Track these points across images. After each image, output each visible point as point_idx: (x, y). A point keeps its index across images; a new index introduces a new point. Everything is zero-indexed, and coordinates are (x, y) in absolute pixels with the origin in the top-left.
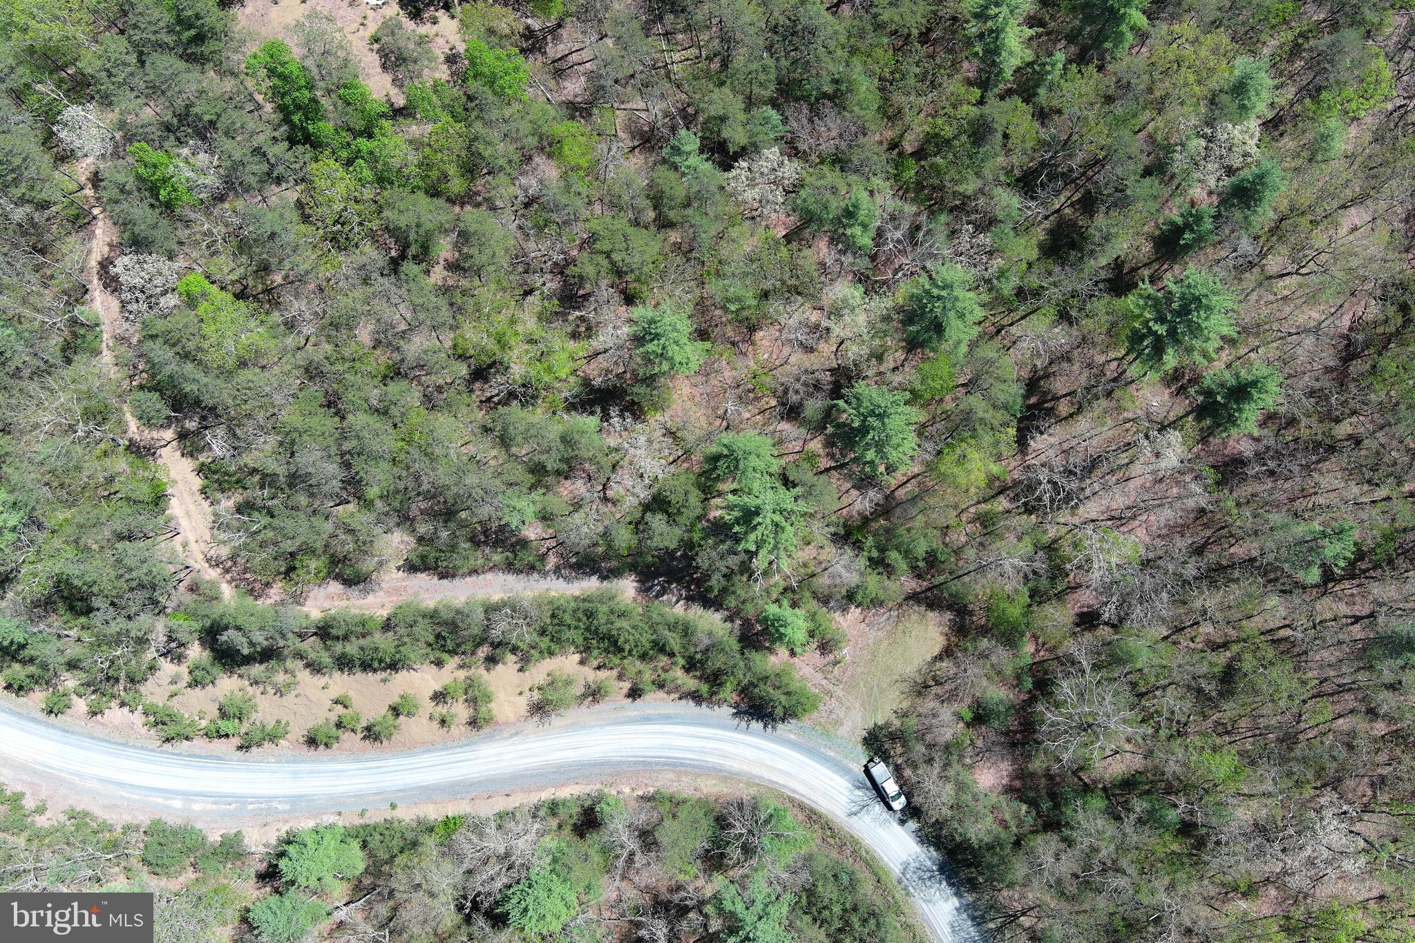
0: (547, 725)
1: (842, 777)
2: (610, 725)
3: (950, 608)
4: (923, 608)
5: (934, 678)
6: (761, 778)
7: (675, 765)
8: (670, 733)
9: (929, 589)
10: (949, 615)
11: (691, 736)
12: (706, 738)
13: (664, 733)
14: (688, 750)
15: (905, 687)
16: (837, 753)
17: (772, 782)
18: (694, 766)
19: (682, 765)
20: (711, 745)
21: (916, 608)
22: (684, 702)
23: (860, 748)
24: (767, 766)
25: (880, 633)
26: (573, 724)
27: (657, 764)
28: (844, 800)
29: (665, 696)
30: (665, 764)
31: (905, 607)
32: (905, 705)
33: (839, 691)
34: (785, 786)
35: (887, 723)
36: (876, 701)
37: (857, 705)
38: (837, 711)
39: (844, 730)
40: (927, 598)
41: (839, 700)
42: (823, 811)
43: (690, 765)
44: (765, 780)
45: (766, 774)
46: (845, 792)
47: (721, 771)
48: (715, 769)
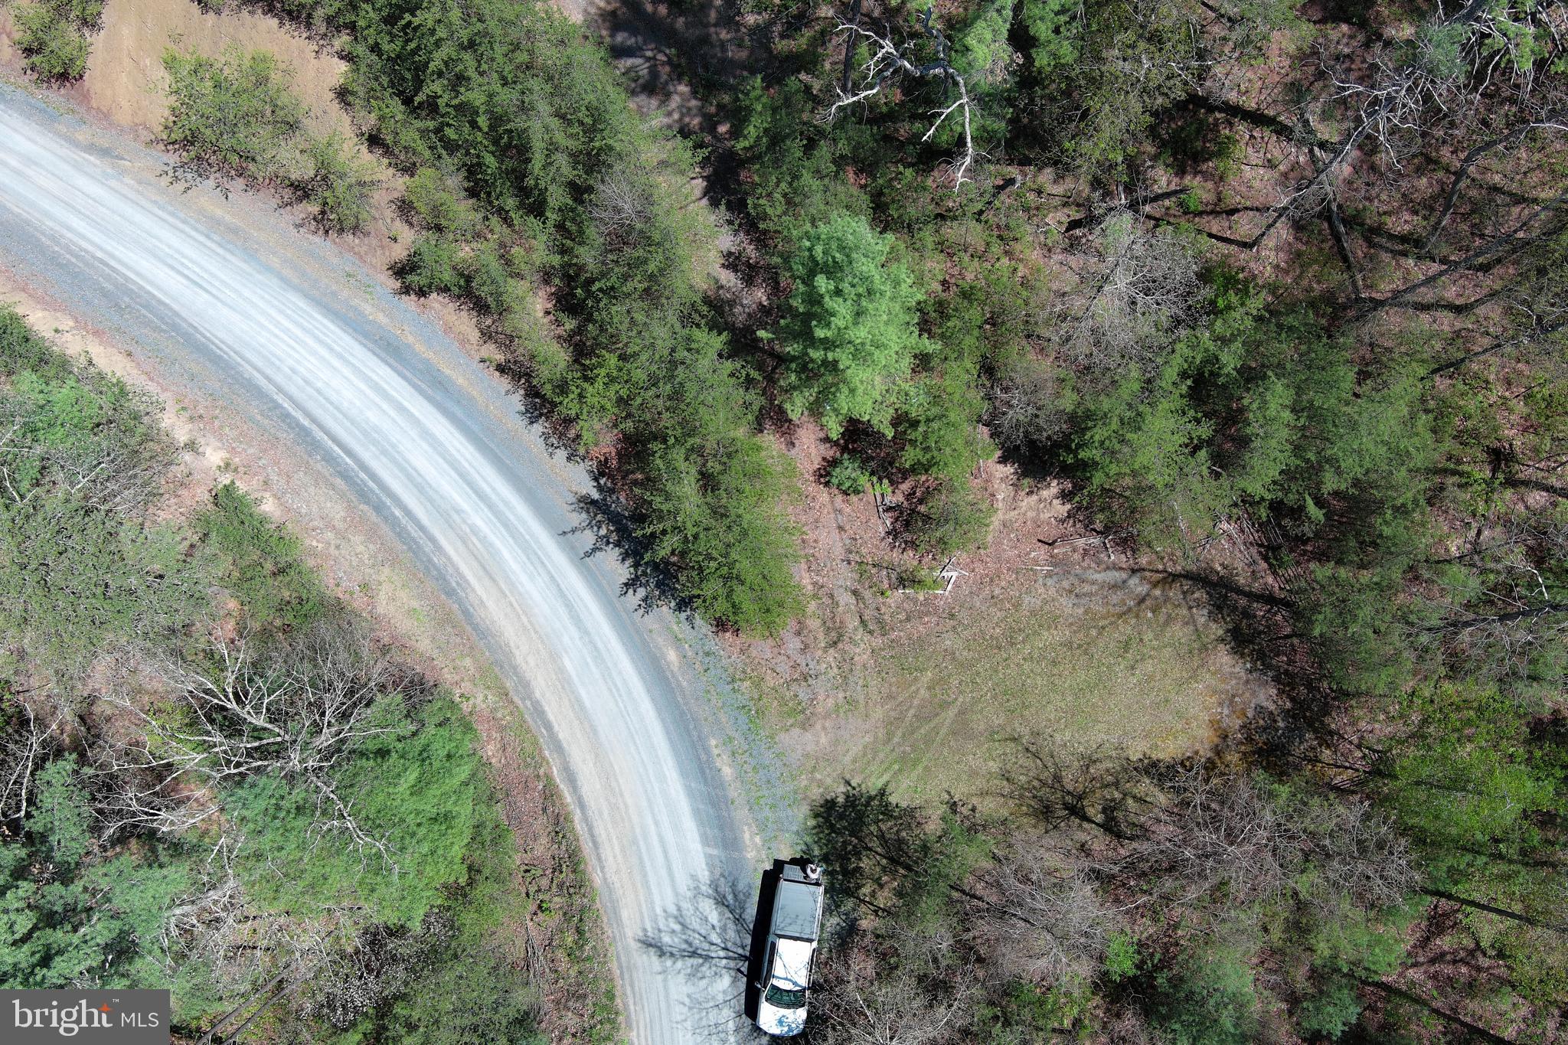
0: (181, 186)
1: (705, 841)
2: (306, 296)
3: (1285, 681)
4: (1217, 630)
5: (1109, 810)
6: (525, 685)
7: (363, 495)
8: (415, 422)
9: (1269, 599)
10: (1267, 696)
11: (454, 464)
12: (481, 496)
13: (401, 409)
14: (421, 487)
15: (1025, 770)
16: (740, 777)
17: (539, 712)
18: (401, 534)
19: (379, 508)
20: (479, 519)
21: (1201, 616)
22: (504, 383)
23: (800, 816)
24: (561, 670)
25: (1066, 604)
26: (234, 231)
27: (329, 459)
28: (664, 899)
29: (474, 335)
30: (345, 475)
31: (1174, 593)
32: (988, 807)
33: (862, 648)
34: (559, 748)
35: (910, 812)
36: (928, 741)
37: (878, 713)
38: (820, 687)
39: (801, 743)
40: (1246, 614)
41: (847, 665)
42: (597, 880)
43: (393, 522)
44: (528, 695)
45: (542, 687)
46: (683, 883)
47: (450, 593)
48: (441, 578)
